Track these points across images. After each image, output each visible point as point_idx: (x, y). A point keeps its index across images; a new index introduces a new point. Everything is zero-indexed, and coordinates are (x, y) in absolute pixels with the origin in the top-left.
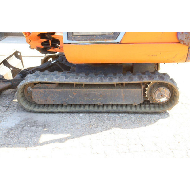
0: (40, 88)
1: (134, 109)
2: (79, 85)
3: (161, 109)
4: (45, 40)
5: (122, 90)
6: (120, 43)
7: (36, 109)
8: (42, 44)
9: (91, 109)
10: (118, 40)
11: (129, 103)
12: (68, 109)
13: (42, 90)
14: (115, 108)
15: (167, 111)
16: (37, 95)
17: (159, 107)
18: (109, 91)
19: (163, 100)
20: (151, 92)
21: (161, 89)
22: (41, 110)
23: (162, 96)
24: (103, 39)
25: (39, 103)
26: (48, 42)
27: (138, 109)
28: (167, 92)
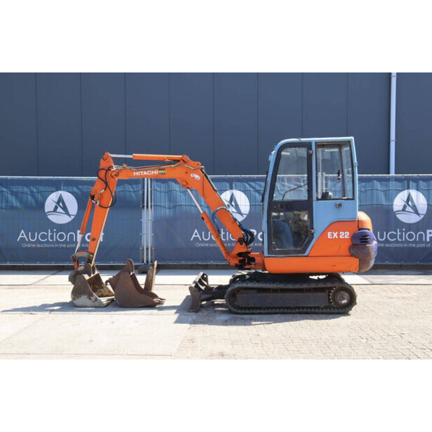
0: (243, 293)
1: (321, 311)
2: (275, 291)
3: (344, 310)
4: (242, 258)
5: (310, 294)
6: (307, 256)
7: (239, 311)
9: (285, 310)
10: (306, 254)
11: (317, 305)
12: (266, 311)
13: (245, 295)
14: (305, 310)
15: (349, 312)
16: (241, 300)
17: (342, 309)
18: (300, 295)
19: (344, 302)
20: (334, 295)
21: (342, 292)
22: (243, 311)
23: (344, 299)
24: (295, 253)
25: (242, 306)
26: (244, 260)
27: (324, 311)
28: (346, 295)
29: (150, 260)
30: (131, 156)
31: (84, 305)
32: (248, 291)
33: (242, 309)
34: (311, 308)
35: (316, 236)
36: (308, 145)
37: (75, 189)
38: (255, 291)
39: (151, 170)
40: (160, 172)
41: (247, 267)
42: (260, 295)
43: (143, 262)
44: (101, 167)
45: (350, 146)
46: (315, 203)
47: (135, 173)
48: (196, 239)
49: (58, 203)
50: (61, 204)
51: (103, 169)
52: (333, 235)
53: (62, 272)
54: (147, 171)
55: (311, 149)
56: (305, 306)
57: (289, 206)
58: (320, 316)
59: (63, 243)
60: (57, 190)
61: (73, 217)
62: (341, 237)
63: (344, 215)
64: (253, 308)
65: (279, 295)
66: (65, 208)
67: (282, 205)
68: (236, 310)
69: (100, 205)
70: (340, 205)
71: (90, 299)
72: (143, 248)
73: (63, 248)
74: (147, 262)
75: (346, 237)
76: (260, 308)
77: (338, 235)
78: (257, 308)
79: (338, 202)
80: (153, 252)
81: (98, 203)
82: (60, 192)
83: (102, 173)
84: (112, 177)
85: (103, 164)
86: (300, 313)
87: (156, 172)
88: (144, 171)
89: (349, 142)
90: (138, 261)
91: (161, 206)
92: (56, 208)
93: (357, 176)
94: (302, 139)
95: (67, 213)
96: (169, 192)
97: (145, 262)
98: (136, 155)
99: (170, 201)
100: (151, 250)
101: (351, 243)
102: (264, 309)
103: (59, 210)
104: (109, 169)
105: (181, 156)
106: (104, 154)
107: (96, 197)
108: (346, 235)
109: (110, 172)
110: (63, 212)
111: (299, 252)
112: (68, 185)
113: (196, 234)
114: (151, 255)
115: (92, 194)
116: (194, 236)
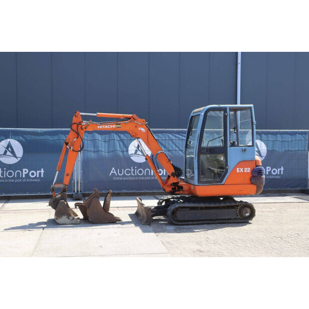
1: (232, 221)
2: (202, 208)
3: (247, 220)
4: (174, 187)
5: (225, 211)
6: (224, 185)
7: (178, 223)
8: (172, 189)
9: (209, 222)
10: (223, 183)
11: (230, 218)
12: (196, 223)
13: (182, 212)
14: (222, 221)
15: (250, 221)
17: (245, 219)
18: (218, 211)
19: (247, 214)
20: (240, 210)
21: (246, 208)
22: (181, 223)
23: (247, 213)
24: (216, 183)
25: (180, 220)
26: (175, 188)
27: (235, 221)
28: (249, 210)
29: (79, 190)
30: (95, 115)
31: (64, 223)
32: (184, 209)
33: (179, 221)
34: (225, 219)
35: (229, 171)
36: (225, 110)
37: (21, 138)
38: (188, 209)
39: (111, 124)
40: (117, 126)
41: (177, 193)
42: (192, 211)
43: (74, 192)
44: (73, 122)
45: (251, 111)
46: (229, 149)
47: (98, 127)
48: (113, 174)
49: (7, 148)
50: (10, 149)
51: (75, 123)
52: (240, 170)
53: (11, 201)
54: (107, 125)
55: (227, 112)
56: (222, 218)
57: (212, 151)
58: (234, 224)
59: (12, 178)
60: (6, 138)
61: (19, 159)
62: (245, 171)
63: (247, 157)
64: (187, 221)
65: (205, 211)
66: (13, 152)
67: (207, 150)
68: (176, 223)
69: (73, 150)
70: (245, 150)
71: (69, 218)
72: (74, 181)
73: (11, 182)
74: (78, 191)
75: (248, 171)
76: (192, 221)
77: (244, 170)
78: (190, 221)
79: (244, 148)
80: (82, 184)
81: (72, 148)
82: (9, 140)
83: (74, 127)
84: (82, 129)
85: (75, 120)
86: (219, 223)
87: (114, 126)
88: (105, 125)
89: (250, 108)
90: (70, 191)
91: (88, 151)
92: (6, 152)
93: (255, 130)
94: (221, 105)
95: (15, 156)
96: (94, 140)
97: (76, 192)
98: (99, 113)
99: (94, 147)
100: (81, 183)
101: (251, 175)
102: (195, 221)
103: (8, 153)
104: (80, 123)
105: (131, 115)
106: (76, 113)
107: (70, 143)
108: (248, 170)
109: (80, 126)
110: (12, 155)
111: (218, 182)
112: (15, 135)
113: (113, 171)
114: (81, 187)
115: (67, 142)
116: (112, 172)
